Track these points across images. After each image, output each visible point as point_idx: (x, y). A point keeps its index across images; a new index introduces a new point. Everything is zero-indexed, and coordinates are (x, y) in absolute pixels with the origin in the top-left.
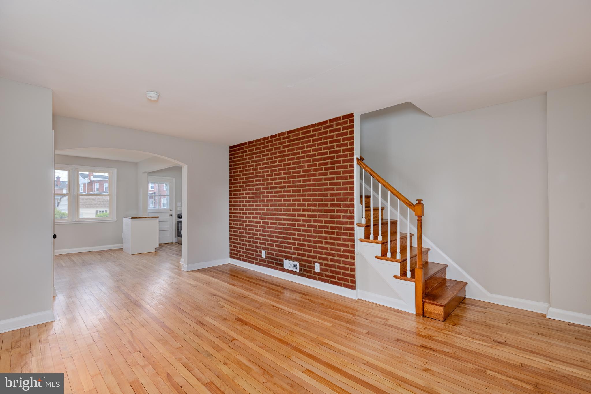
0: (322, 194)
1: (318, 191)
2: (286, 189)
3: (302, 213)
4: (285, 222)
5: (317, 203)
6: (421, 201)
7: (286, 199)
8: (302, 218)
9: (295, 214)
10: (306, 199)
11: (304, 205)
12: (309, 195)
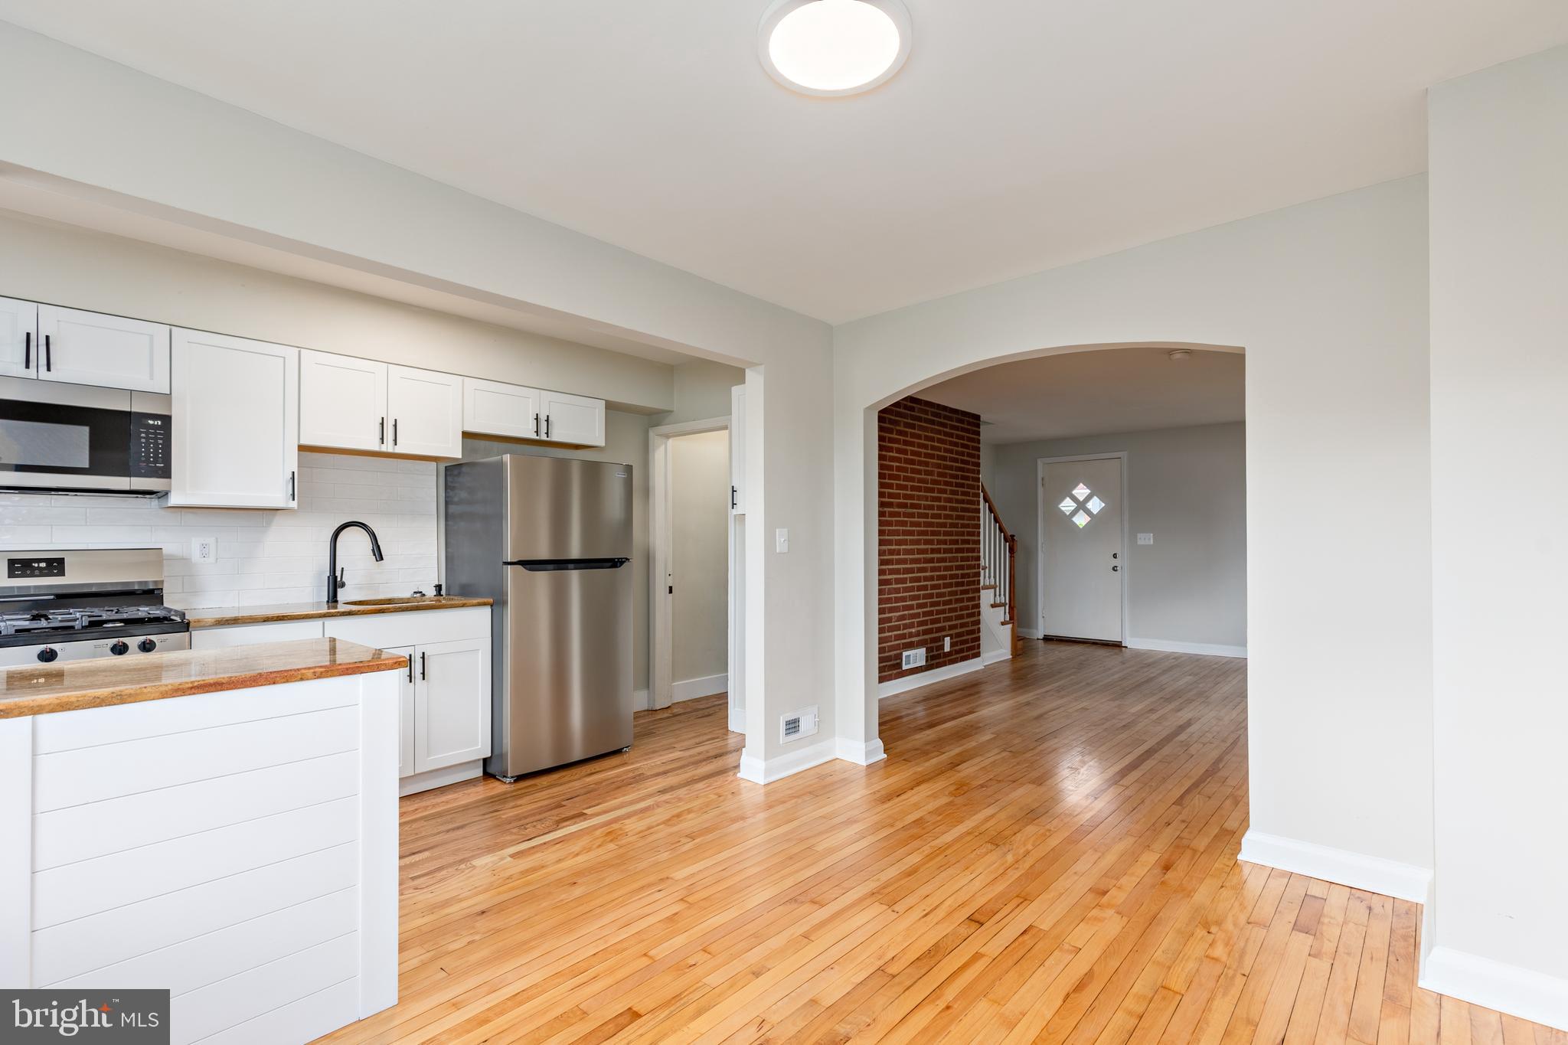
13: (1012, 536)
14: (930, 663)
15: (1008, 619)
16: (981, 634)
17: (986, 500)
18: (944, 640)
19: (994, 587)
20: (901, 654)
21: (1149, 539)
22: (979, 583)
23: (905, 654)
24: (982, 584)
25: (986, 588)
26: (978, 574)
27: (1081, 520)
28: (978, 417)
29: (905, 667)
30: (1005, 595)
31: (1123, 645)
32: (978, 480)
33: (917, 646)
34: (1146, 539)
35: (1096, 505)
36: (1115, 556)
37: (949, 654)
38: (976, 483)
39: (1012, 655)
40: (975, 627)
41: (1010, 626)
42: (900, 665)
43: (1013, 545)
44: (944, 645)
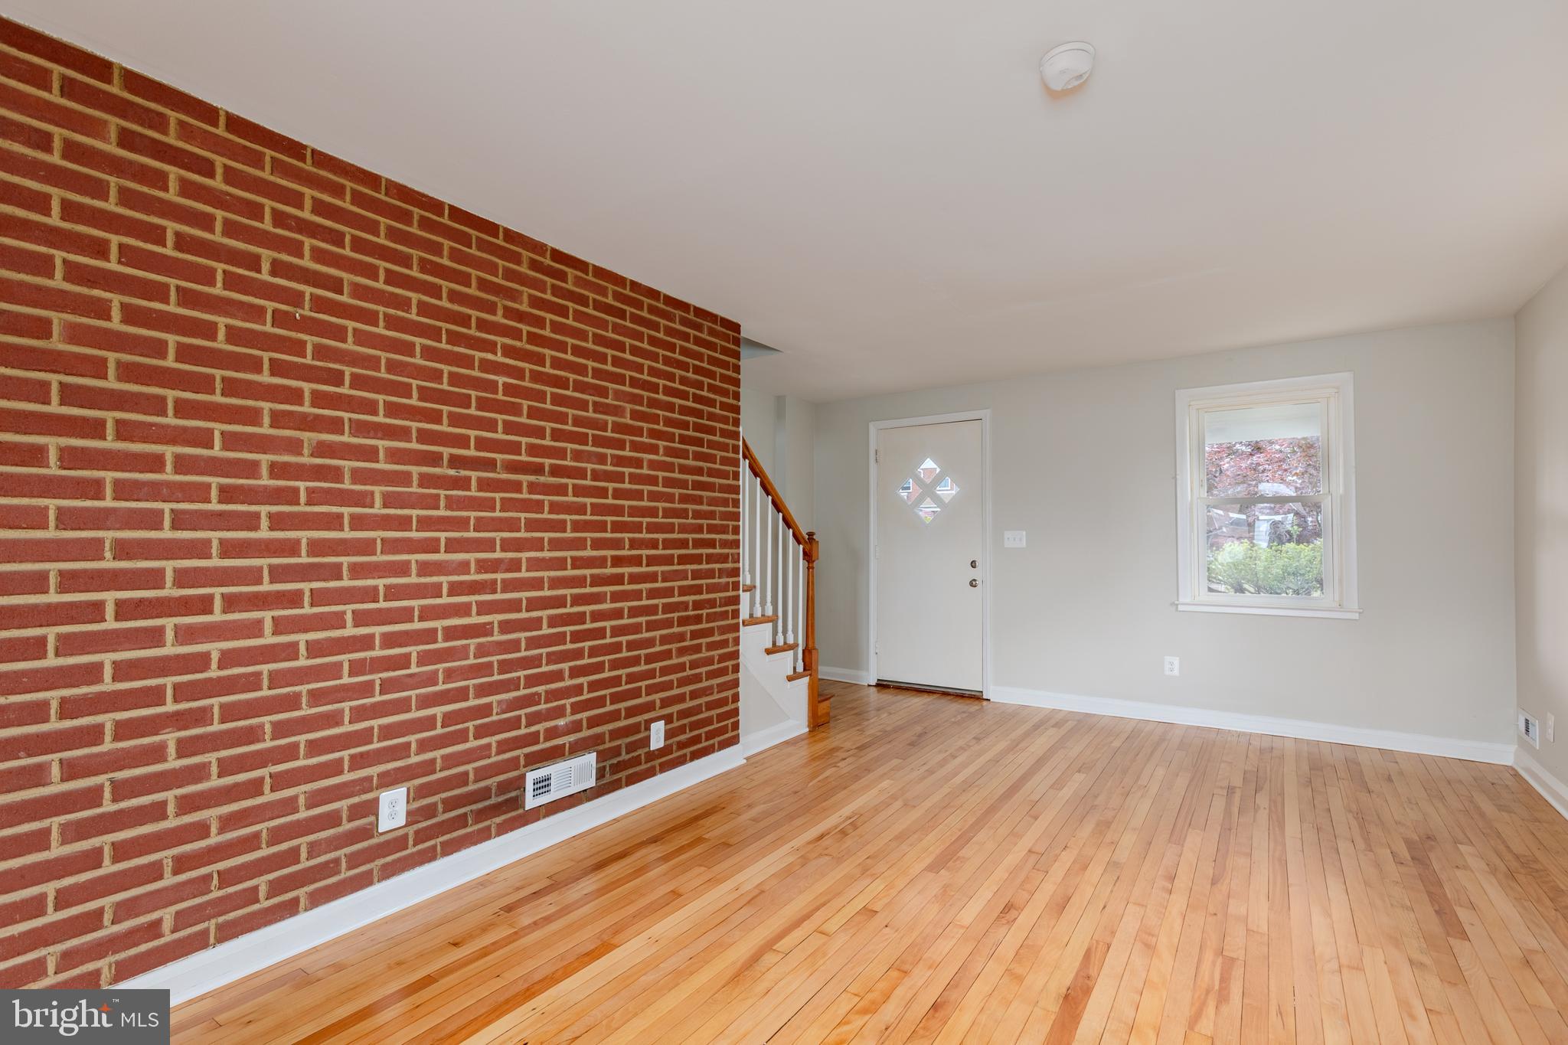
0: (674, 510)
1: (664, 501)
2: (542, 479)
3: (610, 571)
4: (535, 614)
5: (660, 536)
6: (812, 535)
7: (546, 520)
8: (608, 589)
9: (585, 577)
10: (625, 523)
11: (617, 544)
12: (634, 511)
13: (811, 534)
14: (608, 778)
15: (800, 668)
16: (740, 704)
17: (756, 471)
18: (648, 729)
19: (773, 620)
20: (523, 777)
21: (1021, 540)
22: (736, 614)
23: (531, 777)
24: (744, 614)
25: (753, 621)
26: (736, 600)
27: (927, 510)
28: (736, 327)
29: (531, 802)
30: (795, 632)
31: (984, 697)
32: (735, 435)
33: (571, 753)
34: (1015, 539)
35: (948, 490)
36: (973, 564)
37: (662, 752)
38: (731, 442)
39: (809, 726)
40: (729, 693)
41: (806, 680)
42: (517, 802)
43: (811, 550)
44: (649, 737)
